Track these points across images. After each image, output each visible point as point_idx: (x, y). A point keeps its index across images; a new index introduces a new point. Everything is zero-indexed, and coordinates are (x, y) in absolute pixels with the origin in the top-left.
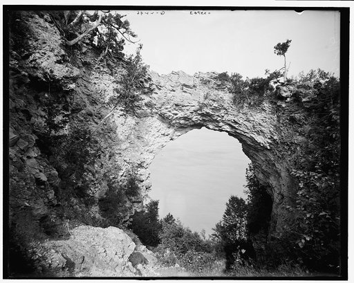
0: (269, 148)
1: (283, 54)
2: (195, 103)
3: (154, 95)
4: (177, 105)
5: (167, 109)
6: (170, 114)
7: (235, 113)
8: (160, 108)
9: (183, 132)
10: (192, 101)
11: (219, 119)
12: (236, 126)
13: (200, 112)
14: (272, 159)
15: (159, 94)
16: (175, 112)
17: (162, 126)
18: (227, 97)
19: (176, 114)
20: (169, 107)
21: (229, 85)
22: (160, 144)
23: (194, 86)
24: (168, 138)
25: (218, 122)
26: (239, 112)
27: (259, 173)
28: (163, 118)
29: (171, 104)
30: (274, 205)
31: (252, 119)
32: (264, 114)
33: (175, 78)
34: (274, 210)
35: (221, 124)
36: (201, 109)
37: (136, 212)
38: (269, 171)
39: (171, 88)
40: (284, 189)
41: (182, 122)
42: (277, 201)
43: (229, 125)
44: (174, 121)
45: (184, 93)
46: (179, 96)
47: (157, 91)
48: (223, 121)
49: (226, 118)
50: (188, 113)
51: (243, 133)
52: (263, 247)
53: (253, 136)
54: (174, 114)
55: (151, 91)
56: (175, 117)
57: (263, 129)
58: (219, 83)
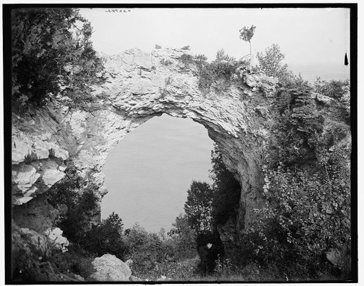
0: (236, 136)
1: (249, 40)
2: (156, 90)
3: (106, 84)
4: (134, 95)
5: (123, 99)
6: (127, 105)
7: (201, 98)
8: (115, 99)
9: (141, 121)
10: (152, 87)
11: (183, 106)
12: (202, 113)
13: (162, 101)
14: (240, 147)
15: (113, 83)
16: (133, 102)
17: (116, 119)
18: (191, 81)
19: (134, 105)
20: (125, 97)
21: (194, 68)
22: (114, 141)
23: (153, 68)
24: (124, 131)
25: (182, 109)
26: (206, 98)
27: (226, 159)
28: (118, 110)
29: (128, 94)
30: (243, 193)
31: (218, 104)
32: (231, 100)
33: (129, 59)
34: (243, 199)
35: (185, 111)
36: (162, 97)
37: (93, 226)
38: (237, 158)
39: (127, 74)
40: (252, 180)
41: (140, 112)
42: (246, 190)
43: (194, 111)
44: (131, 113)
45: (142, 79)
46: (136, 84)
47: (110, 79)
48: (187, 108)
49: (191, 104)
50: (148, 103)
51: (209, 120)
52: (232, 238)
53: (221, 124)
54: (131, 104)
55: (103, 80)
56: (133, 107)
57: (230, 116)
58: (183, 66)
